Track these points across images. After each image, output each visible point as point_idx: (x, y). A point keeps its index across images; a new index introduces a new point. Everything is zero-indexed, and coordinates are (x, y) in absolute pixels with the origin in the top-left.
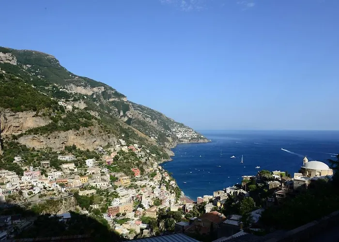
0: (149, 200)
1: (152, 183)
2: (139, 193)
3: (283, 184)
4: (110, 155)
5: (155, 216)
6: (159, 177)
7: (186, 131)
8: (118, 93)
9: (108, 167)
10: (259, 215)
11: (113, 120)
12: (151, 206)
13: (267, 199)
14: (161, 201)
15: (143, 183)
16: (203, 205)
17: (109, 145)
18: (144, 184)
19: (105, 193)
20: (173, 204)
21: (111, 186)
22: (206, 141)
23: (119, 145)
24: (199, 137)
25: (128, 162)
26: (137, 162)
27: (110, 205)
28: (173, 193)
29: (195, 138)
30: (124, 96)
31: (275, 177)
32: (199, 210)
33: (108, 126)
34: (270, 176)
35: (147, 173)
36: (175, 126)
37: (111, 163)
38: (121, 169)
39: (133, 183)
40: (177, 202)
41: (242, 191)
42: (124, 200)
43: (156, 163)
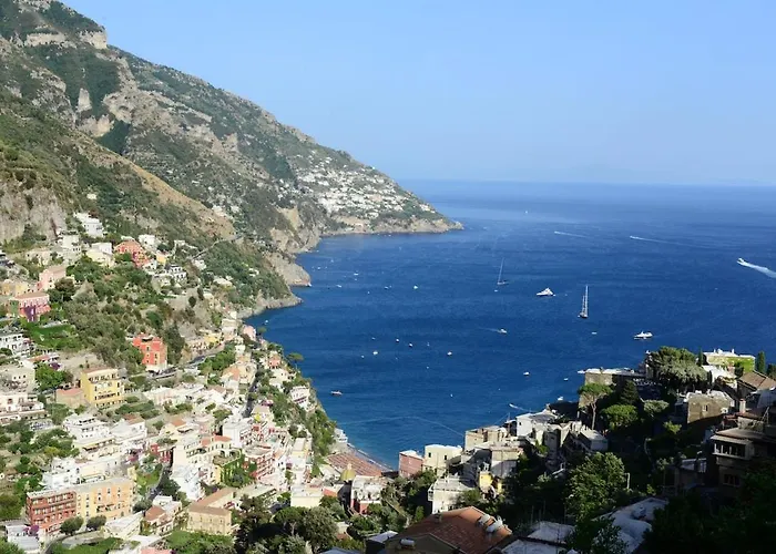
0: (204, 461)
1: (215, 397)
2: (162, 434)
3: (743, 404)
4: (34, 277)
5: (227, 528)
6: (243, 371)
7: (359, 185)
8: (67, 12)
9: (29, 331)
10: (642, 526)
11: (46, 130)
12: (210, 490)
13: (678, 461)
14: (253, 467)
15: (179, 395)
16: (421, 483)
17: (30, 238)
18: (182, 400)
19: (15, 438)
20: (299, 477)
21: (39, 407)
22: (441, 226)
23: (75, 239)
24: (411, 211)
25: (116, 310)
26: (153, 308)
27: (34, 486)
28: (303, 435)
29: (393, 215)
30: (92, 27)
31: (715, 376)
32: (404, 503)
33: (26, 157)
34: (694, 371)
35: (195, 354)
36: (316, 162)
37: (40, 311)
38: (85, 336)
39: (137, 394)
40: (315, 473)
41: (578, 427)
42: (95, 466)
43: (234, 314)
